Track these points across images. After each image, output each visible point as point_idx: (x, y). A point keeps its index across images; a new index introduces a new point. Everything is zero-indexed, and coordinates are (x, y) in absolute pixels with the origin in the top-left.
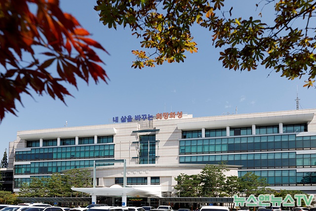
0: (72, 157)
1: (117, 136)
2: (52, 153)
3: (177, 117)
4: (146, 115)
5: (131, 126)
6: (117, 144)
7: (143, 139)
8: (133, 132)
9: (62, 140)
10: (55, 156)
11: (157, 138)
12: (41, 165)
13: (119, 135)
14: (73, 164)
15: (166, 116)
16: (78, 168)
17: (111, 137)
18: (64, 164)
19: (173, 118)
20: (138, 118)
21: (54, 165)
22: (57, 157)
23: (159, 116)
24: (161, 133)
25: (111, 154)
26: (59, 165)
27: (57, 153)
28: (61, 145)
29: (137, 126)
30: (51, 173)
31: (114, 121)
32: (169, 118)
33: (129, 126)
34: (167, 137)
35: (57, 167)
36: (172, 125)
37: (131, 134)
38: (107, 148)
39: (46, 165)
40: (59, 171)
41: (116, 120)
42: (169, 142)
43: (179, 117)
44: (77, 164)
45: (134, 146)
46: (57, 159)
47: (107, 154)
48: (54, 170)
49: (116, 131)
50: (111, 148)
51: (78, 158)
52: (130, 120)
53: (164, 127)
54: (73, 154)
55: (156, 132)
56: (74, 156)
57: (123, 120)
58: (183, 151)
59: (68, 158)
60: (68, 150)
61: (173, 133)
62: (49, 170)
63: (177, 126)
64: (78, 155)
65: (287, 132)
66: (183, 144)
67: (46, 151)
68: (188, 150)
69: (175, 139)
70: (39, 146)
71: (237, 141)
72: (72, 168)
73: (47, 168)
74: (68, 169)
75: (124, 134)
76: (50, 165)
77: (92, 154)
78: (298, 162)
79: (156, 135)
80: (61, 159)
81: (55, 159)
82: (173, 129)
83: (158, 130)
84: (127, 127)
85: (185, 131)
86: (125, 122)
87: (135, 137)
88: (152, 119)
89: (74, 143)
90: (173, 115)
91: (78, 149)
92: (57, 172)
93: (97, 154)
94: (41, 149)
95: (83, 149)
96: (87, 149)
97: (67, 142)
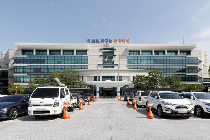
0: (59, 63)
1: (90, 51)
2: (44, 59)
3: (126, 43)
4: (107, 40)
5: (99, 46)
6: (90, 56)
7: (105, 55)
8: (100, 49)
9: (50, 51)
10: (46, 61)
11: (115, 53)
12: (36, 67)
13: (91, 50)
14: (59, 67)
15: (120, 41)
16: (63, 70)
17: (86, 51)
18: (53, 67)
19: (124, 43)
20: (102, 41)
21: (46, 67)
22: (48, 62)
23: (116, 41)
24: (117, 51)
25: (86, 62)
26: (49, 67)
27: (48, 59)
28: (50, 54)
29: (101, 45)
30: (44, 72)
31: (87, 41)
32: (121, 43)
33: (97, 46)
34: (121, 53)
35: (48, 69)
36: (124, 47)
38: (83, 58)
39: (39, 67)
40: (50, 71)
41: (88, 41)
42: (122, 57)
44: (63, 67)
45: (101, 57)
46: (48, 63)
47: (83, 61)
48: (46, 71)
49: (89, 48)
50: (86, 58)
51: (63, 63)
52: (97, 41)
53: (119, 47)
54: (59, 61)
55: (114, 50)
56: (60, 62)
57: (93, 42)
59: (56, 63)
60: (56, 58)
61: (124, 51)
62: (42, 70)
63: (126, 48)
64: (63, 61)
65: (180, 55)
66: (130, 58)
67: (39, 58)
68: (132, 62)
69: (125, 55)
70: (33, 54)
71: (158, 58)
72: (59, 70)
73: (40, 69)
74: (56, 70)
75: (94, 50)
76: (42, 67)
77: (73, 62)
78: (187, 70)
79: (114, 52)
80: (51, 63)
81: (46, 63)
82: (124, 49)
83: (116, 49)
84: (96, 46)
85: (130, 51)
86: (95, 42)
87: (101, 52)
88: (111, 42)
89: (60, 54)
90: (123, 41)
91: (63, 58)
92: (48, 72)
93: (76, 61)
94: (35, 56)
95: (66, 58)
96: (70, 58)
97: (54, 53)
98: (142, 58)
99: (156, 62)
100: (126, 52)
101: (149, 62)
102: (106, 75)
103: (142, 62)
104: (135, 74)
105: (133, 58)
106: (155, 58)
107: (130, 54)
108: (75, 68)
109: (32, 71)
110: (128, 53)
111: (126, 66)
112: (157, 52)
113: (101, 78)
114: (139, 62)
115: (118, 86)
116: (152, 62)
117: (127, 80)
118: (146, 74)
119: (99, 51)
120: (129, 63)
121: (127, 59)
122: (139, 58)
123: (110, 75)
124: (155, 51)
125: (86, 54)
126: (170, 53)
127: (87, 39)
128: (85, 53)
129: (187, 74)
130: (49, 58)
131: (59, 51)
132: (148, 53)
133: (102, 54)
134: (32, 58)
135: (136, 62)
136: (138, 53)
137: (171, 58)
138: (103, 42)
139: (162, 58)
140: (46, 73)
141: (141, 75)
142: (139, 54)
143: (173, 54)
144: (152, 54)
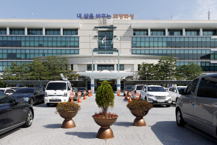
0: (40, 46)
1: (81, 30)
2: (20, 41)
3: (129, 18)
4: (105, 14)
5: (93, 23)
6: (81, 36)
7: (101, 35)
8: (95, 27)
9: (29, 30)
10: (23, 44)
11: (115, 33)
12: (10, 52)
13: (82, 29)
14: (41, 52)
15: (121, 16)
16: (46, 55)
17: (76, 30)
18: (32, 52)
19: (126, 19)
20: (98, 16)
21: (23, 52)
22: (26, 45)
23: (116, 16)
24: (118, 30)
25: (76, 44)
26: (27, 52)
27: (25, 41)
28: (28, 34)
29: (96, 22)
30: (20, 59)
31: (78, 17)
32: (123, 19)
33: (91, 23)
34: (122, 33)
35: (26, 54)
36: (126, 24)
37: (93, 29)
38: (72, 39)
39: (14, 52)
40: (28, 57)
41: (80, 16)
42: (123, 38)
43: (131, 18)
44: (45, 52)
45: (96, 39)
46: (25, 46)
47: (72, 44)
48: (23, 57)
49: (80, 26)
50: (76, 39)
51: (45, 47)
52: (91, 17)
53: (120, 25)
54: (41, 43)
55: (114, 29)
56: (42, 45)
57: (86, 17)
58: (135, 45)
59: (37, 47)
60: (37, 39)
61: (127, 30)
62: (18, 56)
63: (130, 25)
64: (46, 44)
65: (203, 35)
66: (134, 39)
67: (14, 39)
68: (138, 44)
69: (129, 35)
70: (6, 34)
71: (173, 40)
72: (41, 55)
73: (16, 54)
74: (37, 56)
75: (87, 29)
76: (18, 52)
77: (59, 44)
78: (212, 56)
79: (114, 31)
80: (30, 47)
81: (23, 47)
82: (126, 27)
83: (116, 27)
84: (89, 23)
85: (135, 30)
86: (88, 18)
87: (96, 31)
88: (110, 18)
89: (41, 34)
90: (126, 16)
91: (46, 39)
92: (26, 58)
93: (63, 44)
94: (8, 37)
95: (50, 39)
96: (55, 39)
97: (34, 32)
98: (152, 40)
99: (169, 44)
100: (130, 31)
101: (160, 44)
102: (102, 62)
103: (152, 44)
104: (141, 62)
105: (138, 39)
106: (169, 40)
107: (134, 34)
108: (61, 54)
109: (5, 56)
110: (132, 32)
111: (130, 50)
112: (172, 31)
113: (96, 67)
114: (147, 44)
115: (118, 78)
116: (165, 44)
117: (130, 69)
118: (155, 62)
119: (93, 30)
120: (134, 46)
121: (130, 42)
122: (147, 39)
123: (107, 62)
124: (169, 30)
125: (77, 34)
126: (189, 33)
127: (77, 14)
128: (75, 32)
129: (212, 62)
130: (28, 39)
131: (41, 30)
132: (159, 33)
133: (97, 35)
134: (5, 39)
135: (143, 44)
136: (146, 32)
137: (191, 40)
138: (99, 18)
139: (178, 40)
140: (23, 59)
141: (148, 63)
142: (147, 34)
143: (193, 33)
144: (164, 34)
